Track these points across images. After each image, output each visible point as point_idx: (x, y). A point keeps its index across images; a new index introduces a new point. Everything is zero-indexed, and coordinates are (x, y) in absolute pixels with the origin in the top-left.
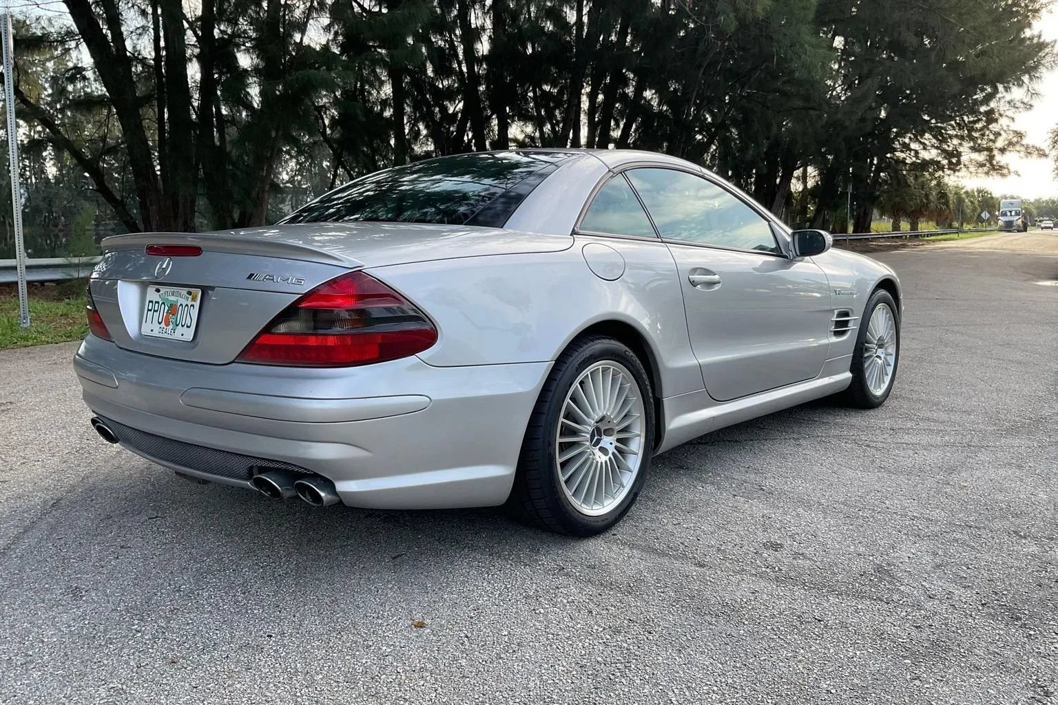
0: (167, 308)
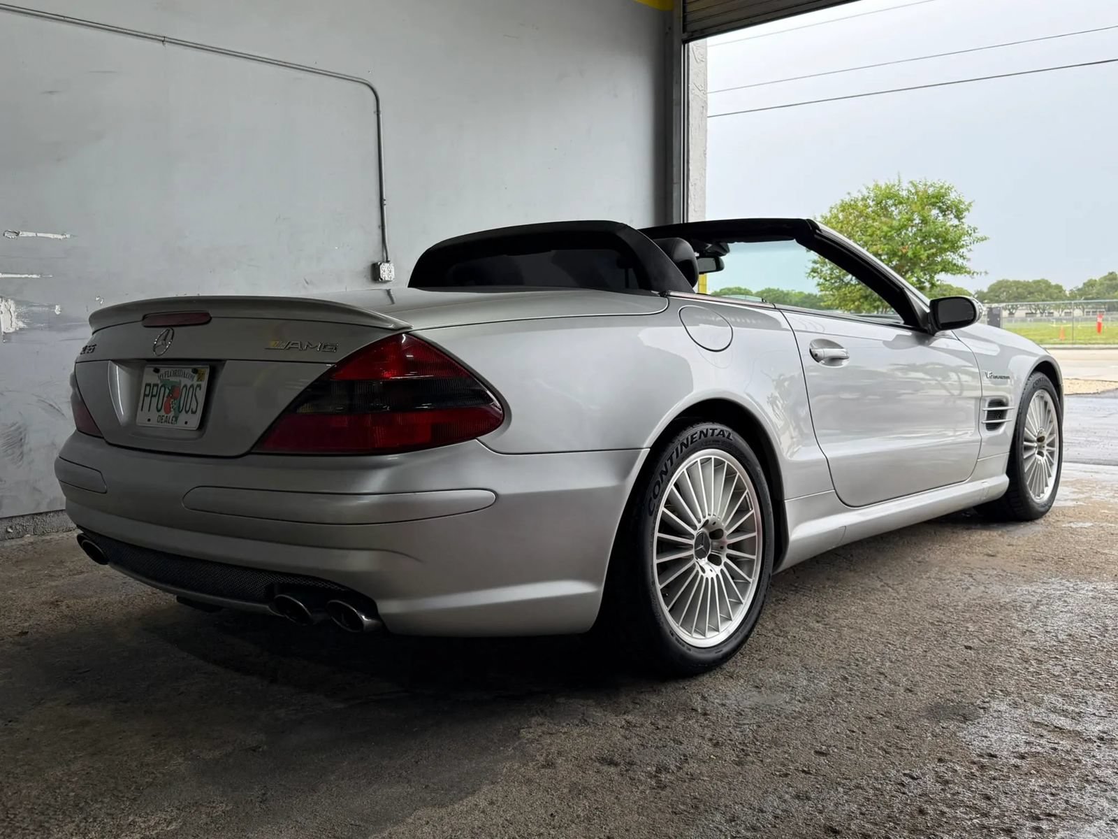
0: (167, 391)
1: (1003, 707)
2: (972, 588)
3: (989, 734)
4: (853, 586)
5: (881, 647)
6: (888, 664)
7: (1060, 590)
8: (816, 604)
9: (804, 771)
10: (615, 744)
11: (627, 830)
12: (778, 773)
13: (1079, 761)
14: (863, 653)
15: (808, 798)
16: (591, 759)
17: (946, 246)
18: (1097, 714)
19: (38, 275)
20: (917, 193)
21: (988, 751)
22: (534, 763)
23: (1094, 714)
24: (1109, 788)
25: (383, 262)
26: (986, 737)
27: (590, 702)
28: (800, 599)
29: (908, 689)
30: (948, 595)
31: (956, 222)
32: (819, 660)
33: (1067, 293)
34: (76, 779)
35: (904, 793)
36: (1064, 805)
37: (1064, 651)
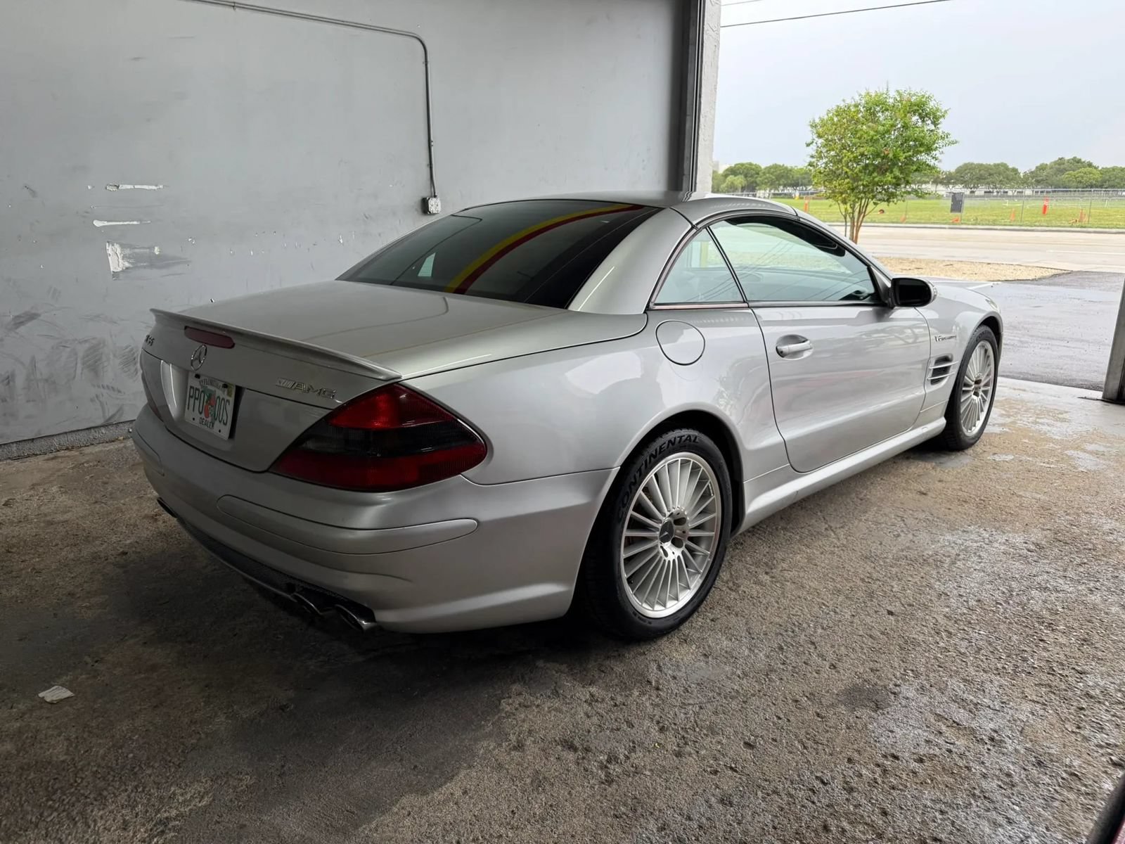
0: (206, 397)
1: (911, 694)
2: (902, 534)
3: (895, 729)
4: (802, 528)
5: (816, 609)
6: (820, 631)
7: (976, 542)
8: (767, 550)
9: (731, 768)
10: (578, 724)
11: (573, 836)
12: (709, 769)
13: (968, 768)
14: (800, 616)
15: (731, 804)
16: (556, 741)
17: (922, 149)
18: (992, 706)
19: (137, 221)
20: (901, 101)
21: (893, 751)
22: (507, 744)
23: (989, 707)
24: (991, 806)
25: (431, 197)
26: (892, 732)
27: (564, 667)
28: (755, 543)
29: (833, 665)
30: (881, 544)
31: (932, 127)
32: (762, 623)
33: (1022, 175)
34: (137, 736)
35: (813, 803)
36: (950, 828)
37: (972, 621)
